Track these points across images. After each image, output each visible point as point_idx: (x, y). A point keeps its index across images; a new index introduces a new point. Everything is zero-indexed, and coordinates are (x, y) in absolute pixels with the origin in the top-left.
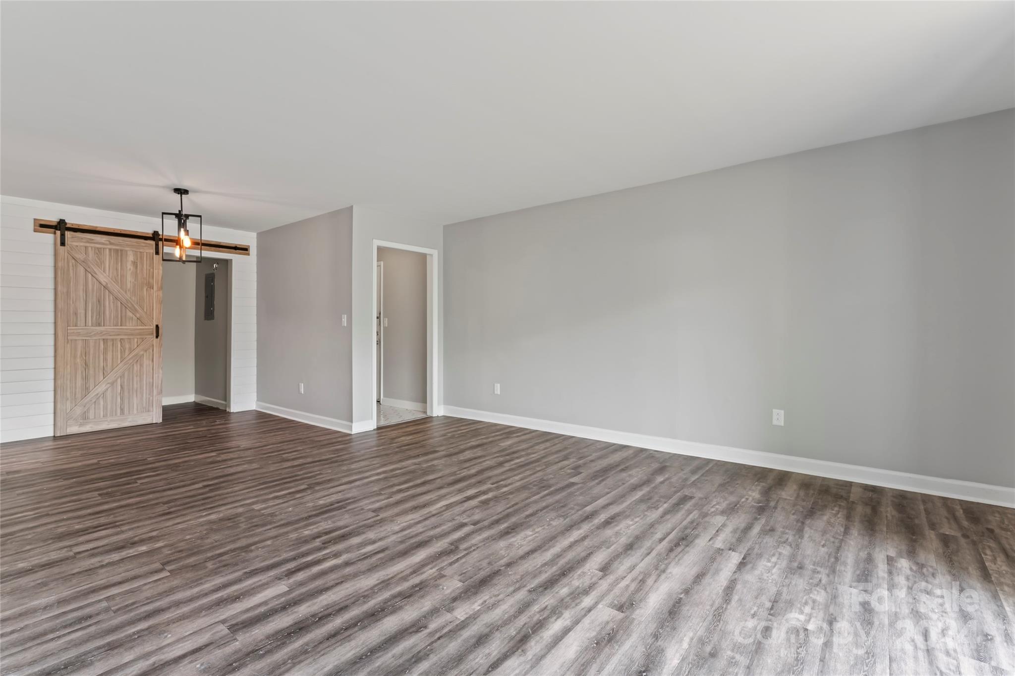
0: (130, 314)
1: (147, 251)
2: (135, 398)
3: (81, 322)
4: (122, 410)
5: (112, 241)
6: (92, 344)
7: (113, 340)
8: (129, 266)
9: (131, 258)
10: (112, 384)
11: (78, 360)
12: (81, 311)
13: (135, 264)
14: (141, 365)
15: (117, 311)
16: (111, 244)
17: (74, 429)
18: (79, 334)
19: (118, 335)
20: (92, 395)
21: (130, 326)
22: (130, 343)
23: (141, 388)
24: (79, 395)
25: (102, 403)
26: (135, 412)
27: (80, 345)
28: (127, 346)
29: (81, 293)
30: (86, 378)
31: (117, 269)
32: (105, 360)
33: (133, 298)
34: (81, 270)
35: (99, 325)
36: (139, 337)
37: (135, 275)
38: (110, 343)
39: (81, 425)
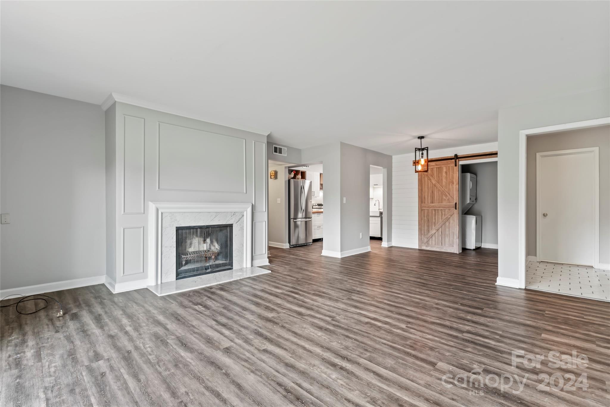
0: (444, 197)
1: (451, 165)
2: (447, 238)
3: (426, 202)
4: (442, 243)
5: (437, 164)
6: (430, 211)
7: (438, 210)
8: (444, 174)
9: (445, 170)
10: (438, 230)
11: (426, 218)
12: (426, 197)
13: (446, 173)
14: (449, 223)
15: (439, 196)
16: (436, 165)
17: (424, 248)
18: (425, 207)
19: (439, 208)
20: (430, 234)
21: (444, 203)
22: (444, 211)
23: (449, 234)
24: (426, 234)
25: (434, 238)
26: (447, 246)
27: (426, 211)
28: (443, 213)
29: (426, 189)
30: (428, 226)
31: (439, 177)
32: (435, 219)
33: (446, 190)
34: (426, 179)
35: (433, 203)
36: (448, 209)
37: (446, 178)
38: (437, 211)
39: (426, 246)
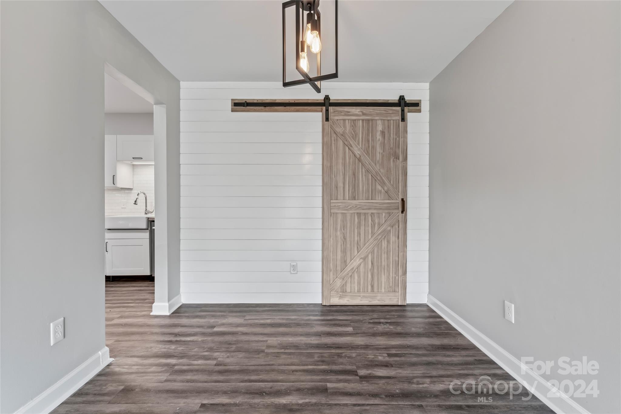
0: (379, 187)
1: (394, 118)
2: (383, 276)
3: (340, 196)
4: (372, 287)
5: (364, 112)
6: (348, 218)
7: (365, 214)
8: (379, 136)
9: (380, 128)
10: (365, 259)
11: (339, 233)
12: (341, 185)
13: (383, 133)
14: (388, 242)
15: (368, 184)
16: (364, 114)
17: (335, 301)
18: (339, 208)
19: (369, 209)
20: (349, 268)
21: (379, 200)
22: (379, 217)
23: (388, 266)
24: (339, 268)
25: (356, 278)
26: (383, 290)
27: (340, 217)
28: (377, 221)
29: (341, 167)
30: (344, 251)
31: (368, 141)
32: (359, 234)
33: (382, 170)
34: (341, 143)
35: (354, 198)
36: (387, 211)
37: (383, 145)
38: (363, 217)
39: (341, 297)
